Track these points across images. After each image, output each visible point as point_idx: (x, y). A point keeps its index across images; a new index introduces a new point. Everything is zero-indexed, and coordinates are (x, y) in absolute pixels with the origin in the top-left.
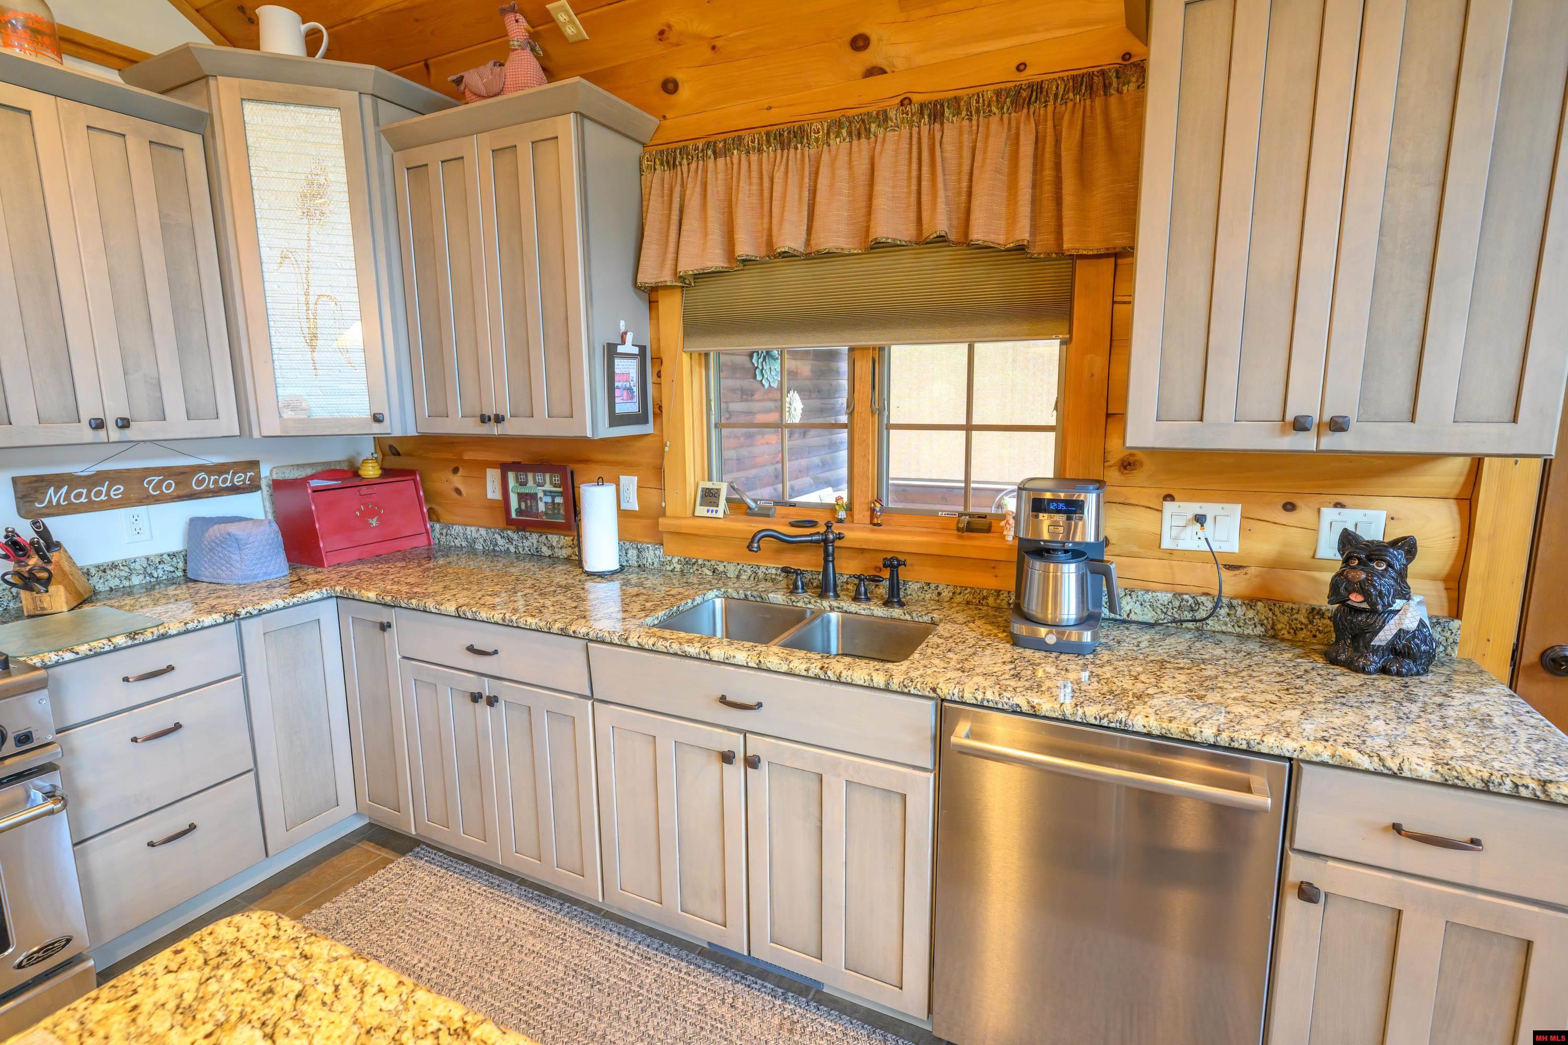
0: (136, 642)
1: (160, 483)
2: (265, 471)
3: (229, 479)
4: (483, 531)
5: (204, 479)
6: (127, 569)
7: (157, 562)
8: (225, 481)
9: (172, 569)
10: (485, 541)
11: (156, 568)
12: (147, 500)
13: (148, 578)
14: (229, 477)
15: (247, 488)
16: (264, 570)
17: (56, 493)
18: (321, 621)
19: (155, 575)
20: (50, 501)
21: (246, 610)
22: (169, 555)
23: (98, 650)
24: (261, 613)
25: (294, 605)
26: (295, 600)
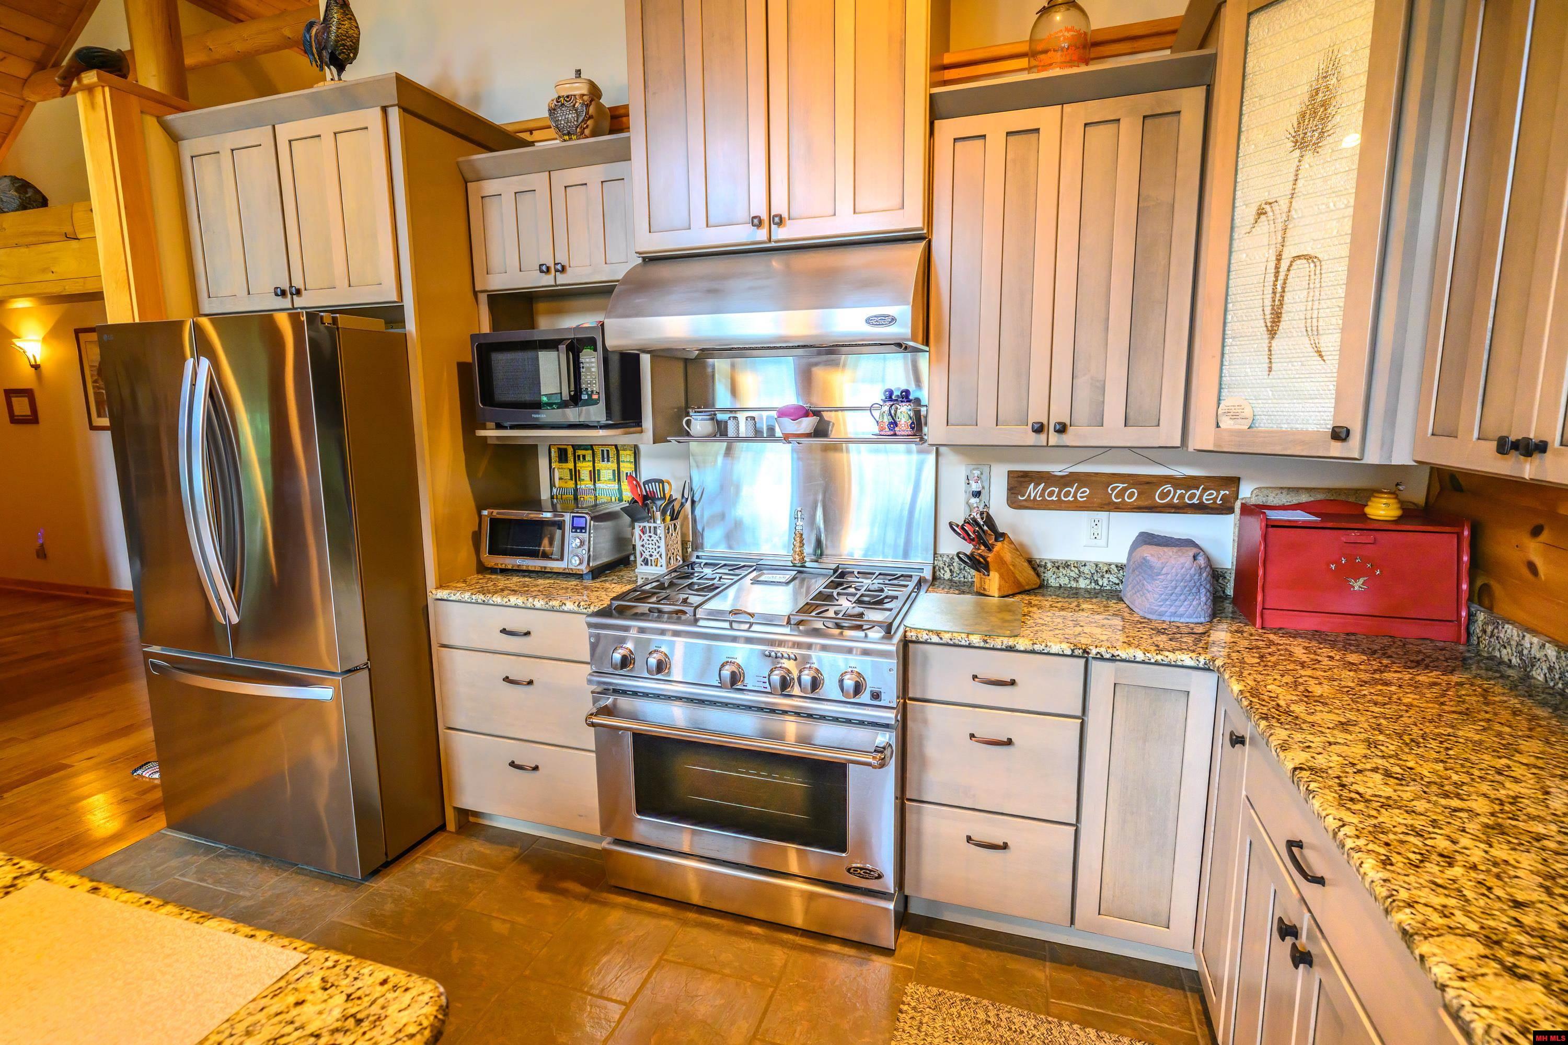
0: (987, 646)
1: (1124, 490)
2: (1247, 492)
3: (1197, 495)
4: (1551, 651)
5: (1169, 491)
6: (1076, 571)
7: (1105, 570)
8: (1192, 497)
9: (1117, 581)
10: (1551, 669)
11: (1103, 577)
12: (1109, 506)
13: (1093, 584)
14: (1198, 493)
15: (1217, 509)
16: (1172, 609)
17: (1035, 488)
18: (1191, 694)
19: (1100, 583)
20: (1029, 495)
21: (1097, 650)
22: (1117, 566)
23: (957, 642)
24: (1113, 659)
25: (1156, 663)
26: (1159, 658)
